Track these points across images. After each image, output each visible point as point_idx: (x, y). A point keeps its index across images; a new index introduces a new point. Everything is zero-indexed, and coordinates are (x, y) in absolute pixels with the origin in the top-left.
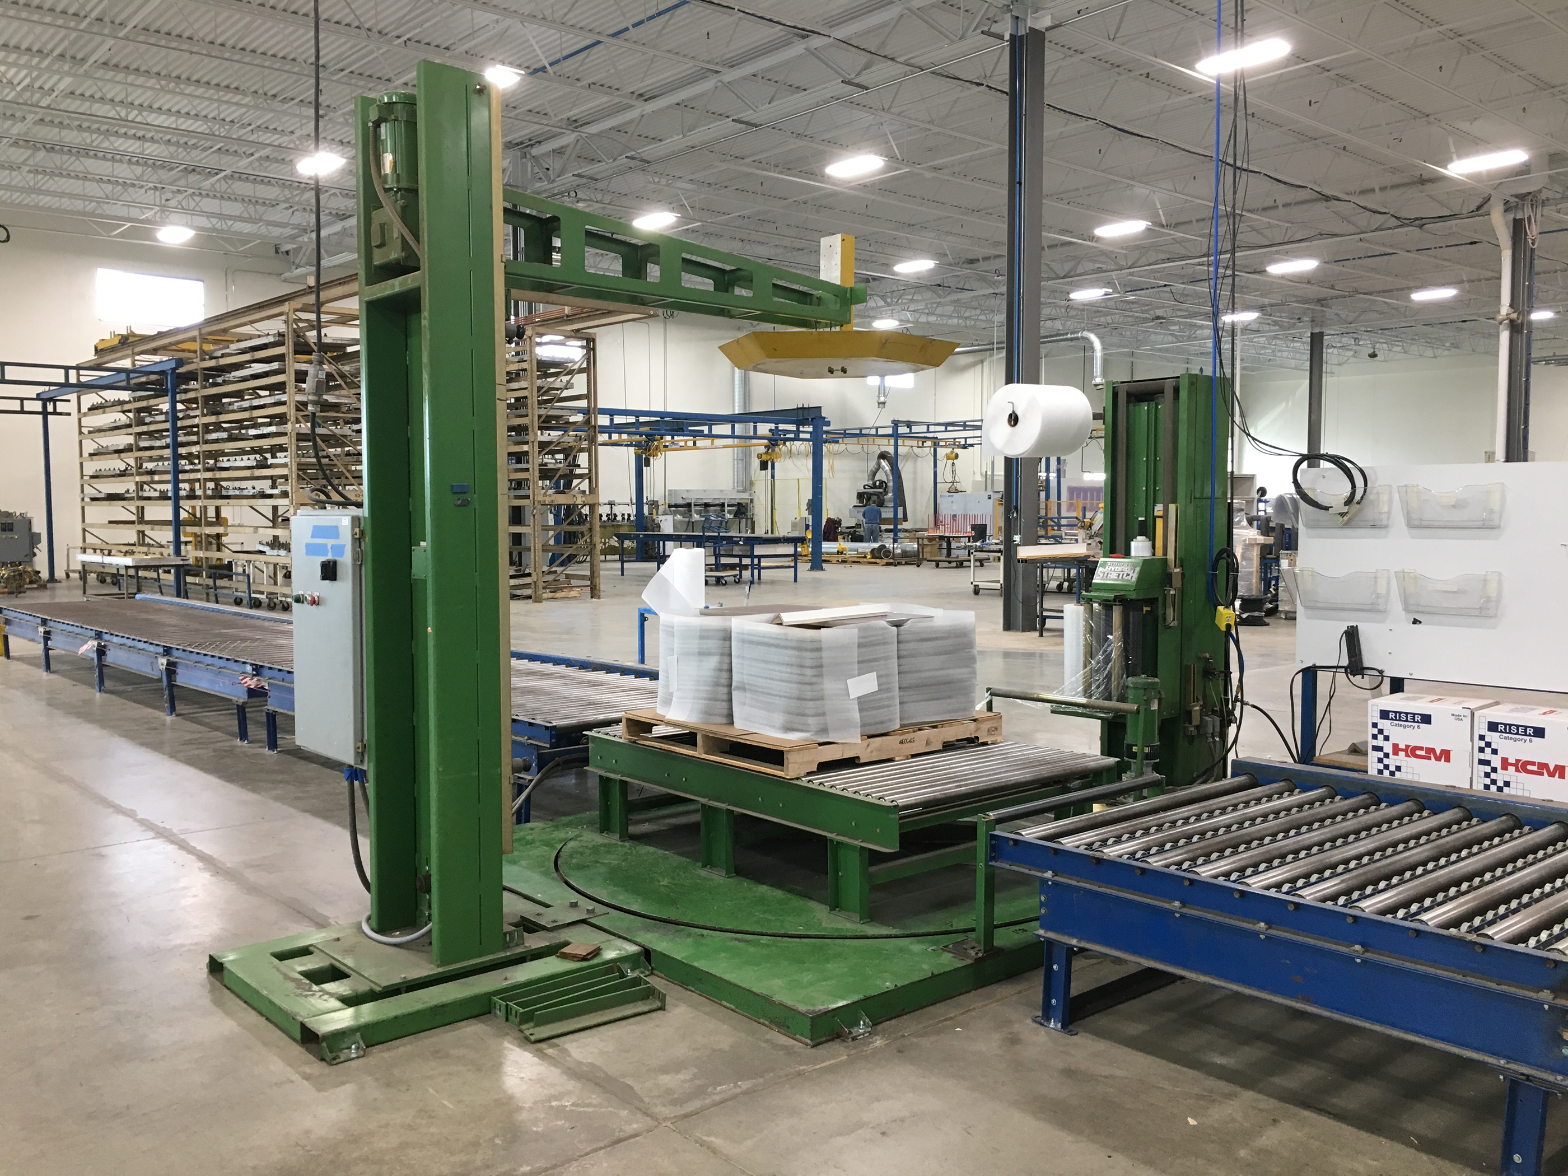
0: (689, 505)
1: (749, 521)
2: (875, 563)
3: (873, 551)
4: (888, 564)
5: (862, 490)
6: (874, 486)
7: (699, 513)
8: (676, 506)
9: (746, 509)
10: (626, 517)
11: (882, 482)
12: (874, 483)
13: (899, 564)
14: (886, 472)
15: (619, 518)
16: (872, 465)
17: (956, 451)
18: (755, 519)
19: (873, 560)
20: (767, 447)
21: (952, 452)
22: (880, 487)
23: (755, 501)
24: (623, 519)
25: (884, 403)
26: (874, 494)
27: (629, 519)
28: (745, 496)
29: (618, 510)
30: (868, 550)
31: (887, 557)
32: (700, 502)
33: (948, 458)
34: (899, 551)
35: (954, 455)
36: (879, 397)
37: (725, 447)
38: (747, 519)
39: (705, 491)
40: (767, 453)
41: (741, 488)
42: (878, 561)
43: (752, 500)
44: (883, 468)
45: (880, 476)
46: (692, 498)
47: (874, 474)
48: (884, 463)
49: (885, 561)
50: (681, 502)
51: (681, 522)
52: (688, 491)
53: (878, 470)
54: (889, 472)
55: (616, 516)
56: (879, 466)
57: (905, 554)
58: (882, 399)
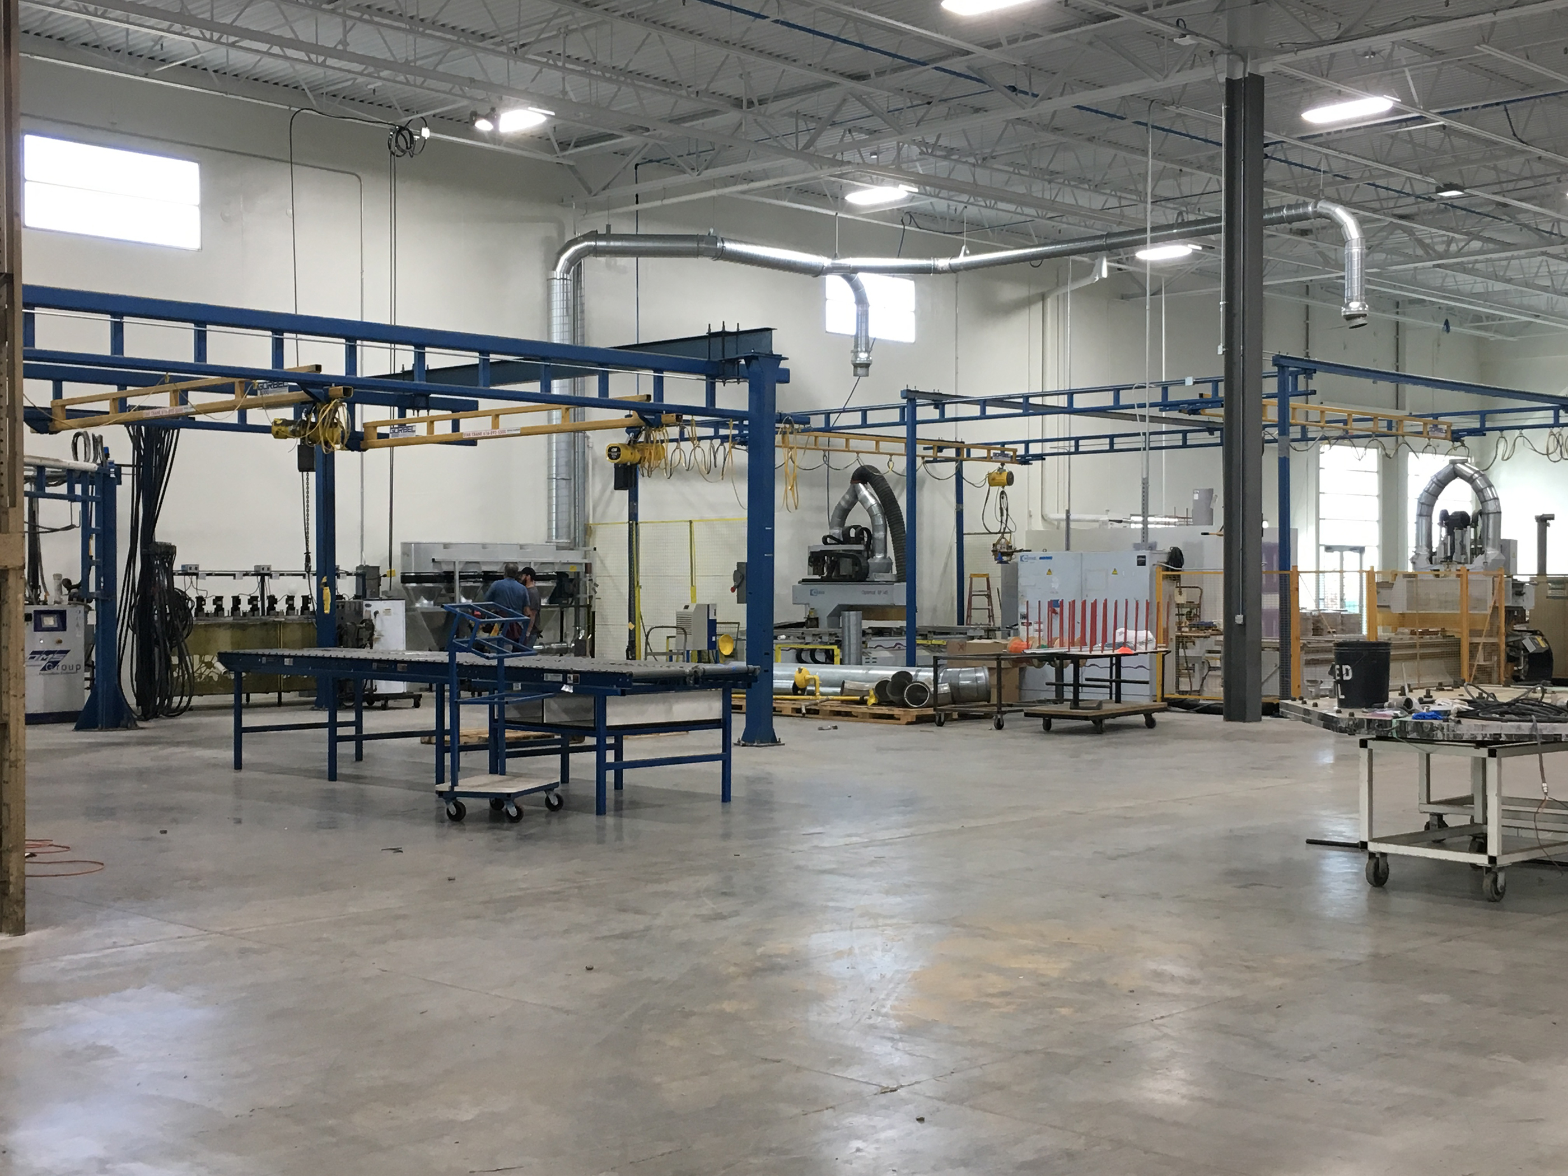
0: (448, 577)
1: (583, 612)
2: (891, 717)
3: (882, 686)
4: (920, 720)
5: (819, 545)
6: (846, 539)
7: (467, 593)
8: (419, 578)
9: (577, 586)
10: (298, 604)
11: (861, 530)
12: (846, 533)
13: (949, 718)
14: (869, 510)
15: (281, 606)
16: (839, 496)
17: (1009, 467)
18: (596, 607)
19: (885, 710)
20: (633, 430)
21: (1001, 470)
22: (858, 540)
23: (596, 569)
24: (291, 608)
25: (867, 366)
26: (845, 554)
27: (305, 607)
28: (574, 557)
29: (277, 588)
30: (870, 686)
31: (918, 701)
32: (472, 570)
33: (992, 481)
34: (944, 688)
35: (1004, 477)
36: (856, 353)
37: (526, 432)
38: (577, 608)
39: (484, 546)
40: (633, 443)
41: (564, 540)
42: (896, 711)
43: (588, 568)
44: (864, 501)
45: (858, 517)
46: (457, 560)
47: (844, 512)
48: (865, 491)
49: (915, 711)
50: (430, 569)
51: (427, 615)
52: (446, 546)
53: (851, 504)
54: (876, 510)
55: (273, 600)
56: (855, 497)
57: (957, 694)
58: (863, 356)
